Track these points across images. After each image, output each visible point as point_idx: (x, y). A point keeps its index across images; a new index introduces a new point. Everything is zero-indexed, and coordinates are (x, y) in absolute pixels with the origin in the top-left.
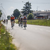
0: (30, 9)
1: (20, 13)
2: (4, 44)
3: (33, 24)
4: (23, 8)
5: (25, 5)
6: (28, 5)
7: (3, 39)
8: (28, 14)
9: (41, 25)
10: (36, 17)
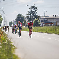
0: (36, 14)
1: (25, 19)
2: (6, 55)
3: (40, 32)
4: (28, 13)
5: (30, 9)
6: (34, 9)
7: (4, 49)
8: (34, 20)
9: (48, 33)
10: (43, 24)
